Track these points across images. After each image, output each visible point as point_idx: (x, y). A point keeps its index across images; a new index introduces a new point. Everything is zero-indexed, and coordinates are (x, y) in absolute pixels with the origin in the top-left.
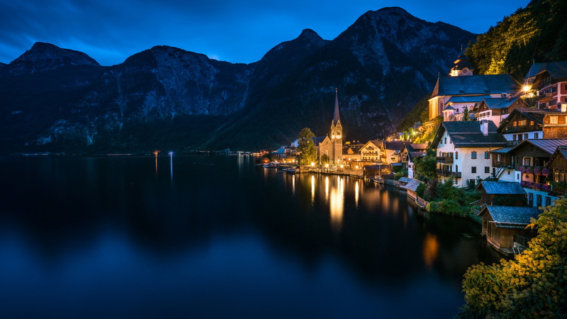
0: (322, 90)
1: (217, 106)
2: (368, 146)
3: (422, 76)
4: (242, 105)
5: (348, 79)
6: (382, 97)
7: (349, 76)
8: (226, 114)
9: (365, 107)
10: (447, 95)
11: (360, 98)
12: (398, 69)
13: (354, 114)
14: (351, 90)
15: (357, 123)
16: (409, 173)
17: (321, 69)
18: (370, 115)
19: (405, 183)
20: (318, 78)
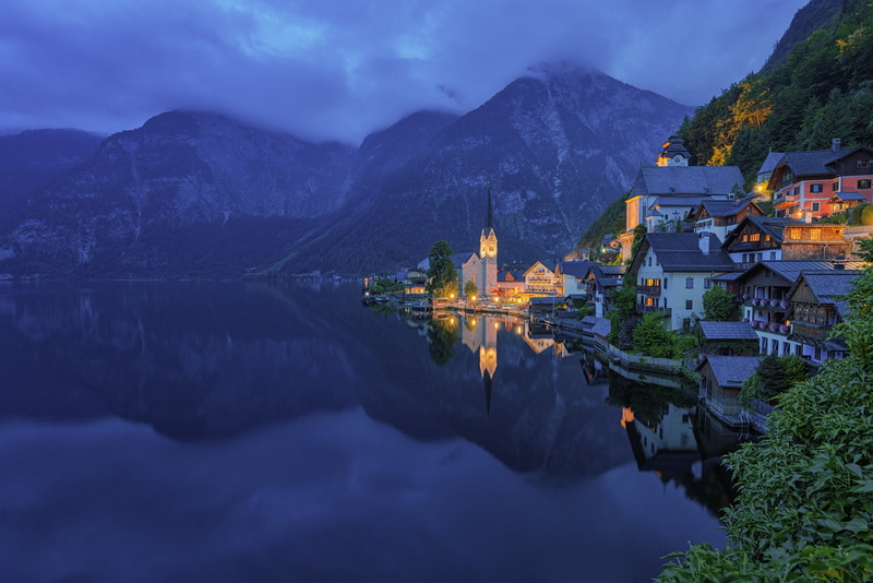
0: (465, 181)
2: (535, 269)
3: (615, 164)
4: (340, 202)
5: (506, 164)
6: (557, 195)
7: (508, 162)
8: (313, 217)
9: (531, 209)
10: (652, 194)
11: (524, 195)
12: (581, 152)
13: (515, 220)
14: (511, 183)
15: (519, 234)
16: (597, 311)
17: (464, 149)
18: (538, 222)
19: (591, 325)
20: (460, 163)
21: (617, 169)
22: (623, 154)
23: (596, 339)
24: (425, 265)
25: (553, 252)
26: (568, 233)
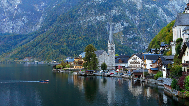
0: (96, 18)
1: (19, 27)
2: (133, 58)
3: (163, 11)
4: (38, 27)
5: (114, 11)
6: (137, 25)
7: (115, 10)
8: (25, 34)
9: (126, 31)
10: (183, 25)
11: (122, 24)
12: (147, 6)
13: (119, 35)
14: (116, 19)
15: (120, 42)
16: (163, 75)
17: (95, 4)
18: (129, 36)
19: (162, 82)
20: (93, 10)
21: (163, 13)
22: (166, 6)
23: (165, 87)
24: (82, 55)
25: (136, 50)
26: (143, 41)
